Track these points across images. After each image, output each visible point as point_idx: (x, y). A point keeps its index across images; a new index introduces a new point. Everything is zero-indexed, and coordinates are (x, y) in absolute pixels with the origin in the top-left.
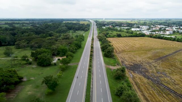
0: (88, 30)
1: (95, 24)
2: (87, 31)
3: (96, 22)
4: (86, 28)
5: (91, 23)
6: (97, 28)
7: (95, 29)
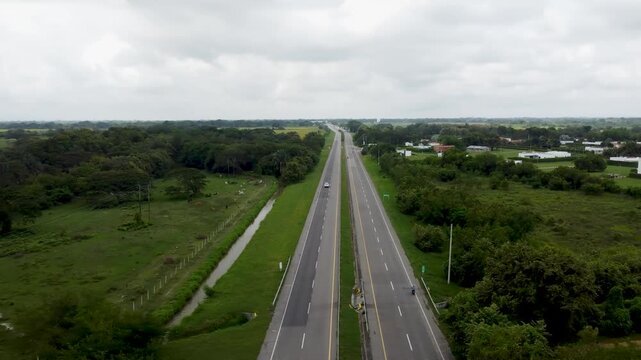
0: (310, 170)
1: (349, 136)
2: (295, 179)
3: (353, 126)
4: (295, 162)
5: (329, 131)
6: (364, 153)
7: (351, 163)
